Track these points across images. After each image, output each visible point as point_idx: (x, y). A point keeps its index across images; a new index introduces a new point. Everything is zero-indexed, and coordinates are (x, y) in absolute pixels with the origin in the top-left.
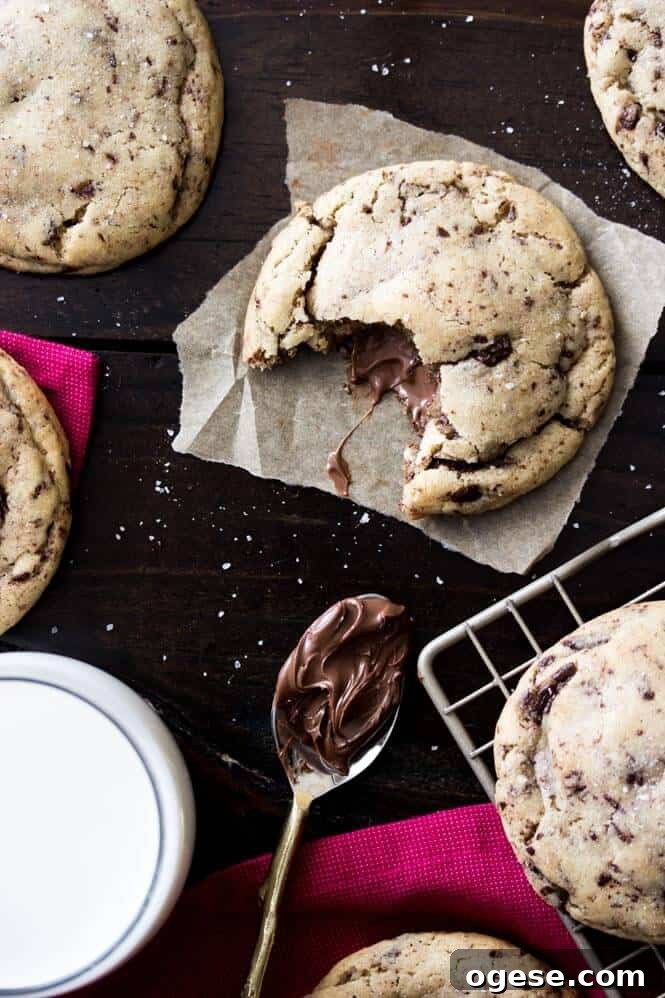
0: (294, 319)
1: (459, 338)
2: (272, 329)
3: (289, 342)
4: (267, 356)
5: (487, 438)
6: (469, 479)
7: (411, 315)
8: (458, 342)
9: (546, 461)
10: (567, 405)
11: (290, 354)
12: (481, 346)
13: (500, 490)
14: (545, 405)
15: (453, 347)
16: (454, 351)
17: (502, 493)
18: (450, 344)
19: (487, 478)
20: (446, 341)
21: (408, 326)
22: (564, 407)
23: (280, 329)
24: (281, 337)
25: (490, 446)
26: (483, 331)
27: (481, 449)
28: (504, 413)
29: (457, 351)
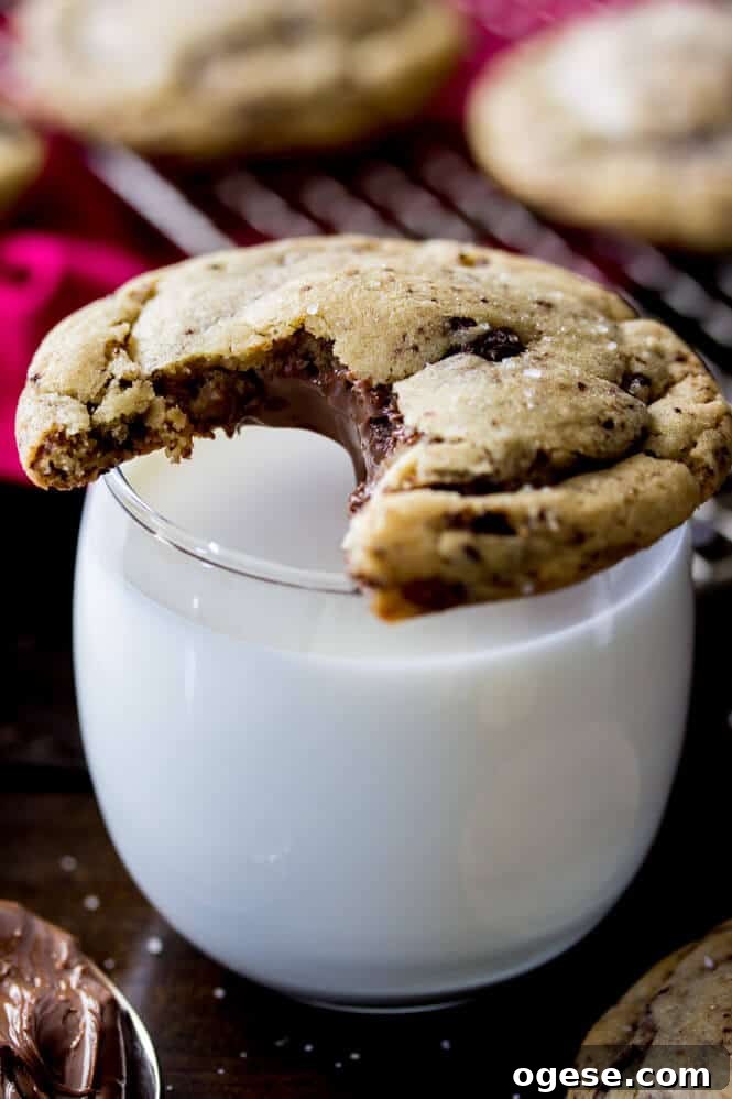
0: (113, 377)
1: (420, 322)
2: (74, 396)
3: (108, 411)
4: (71, 432)
6: (479, 503)
7: (321, 308)
8: (421, 330)
9: (636, 491)
10: (658, 434)
11: (116, 433)
12: (464, 335)
13: (550, 516)
14: (612, 414)
15: (411, 340)
16: (416, 348)
17: (560, 521)
18: (404, 336)
19: (527, 500)
20: (398, 331)
21: (318, 330)
23: (89, 390)
24: (91, 406)
25: (516, 449)
26: (463, 311)
27: (498, 455)
28: (530, 406)
29: (421, 348)
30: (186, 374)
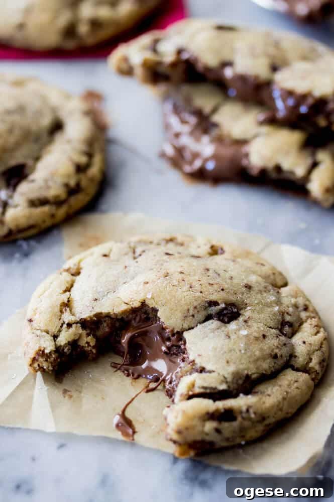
0: (64, 323)
1: (195, 304)
2: (47, 332)
3: (63, 339)
4: (47, 351)
5: (232, 369)
6: (221, 405)
7: (153, 294)
8: (195, 308)
9: (287, 393)
10: (296, 357)
11: (66, 350)
12: (214, 310)
13: (251, 411)
14: (277, 351)
15: (191, 312)
16: (193, 316)
17: (255, 413)
18: (188, 310)
19: (241, 402)
20: (186, 308)
21: (151, 304)
22: (293, 359)
23: (54, 329)
24: (55, 337)
25: (236, 375)
26: (214, 297)
27: (229, 379)
28: (243, 352)
29: (196, 316)
30: (94, 320)
